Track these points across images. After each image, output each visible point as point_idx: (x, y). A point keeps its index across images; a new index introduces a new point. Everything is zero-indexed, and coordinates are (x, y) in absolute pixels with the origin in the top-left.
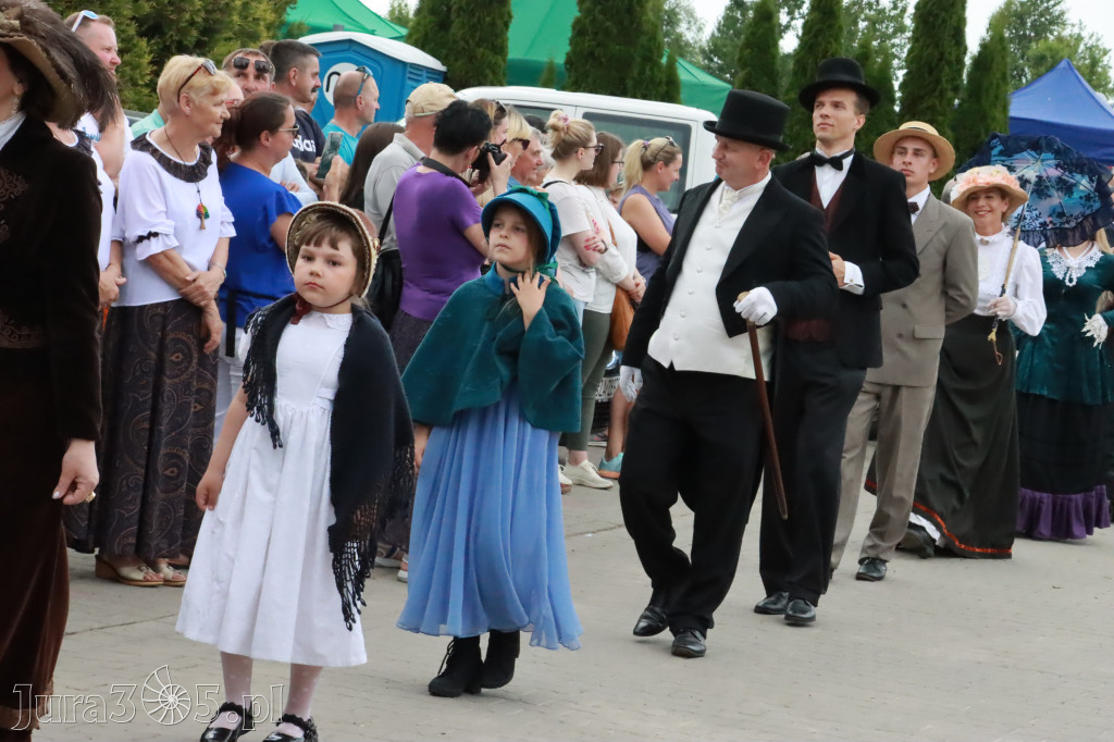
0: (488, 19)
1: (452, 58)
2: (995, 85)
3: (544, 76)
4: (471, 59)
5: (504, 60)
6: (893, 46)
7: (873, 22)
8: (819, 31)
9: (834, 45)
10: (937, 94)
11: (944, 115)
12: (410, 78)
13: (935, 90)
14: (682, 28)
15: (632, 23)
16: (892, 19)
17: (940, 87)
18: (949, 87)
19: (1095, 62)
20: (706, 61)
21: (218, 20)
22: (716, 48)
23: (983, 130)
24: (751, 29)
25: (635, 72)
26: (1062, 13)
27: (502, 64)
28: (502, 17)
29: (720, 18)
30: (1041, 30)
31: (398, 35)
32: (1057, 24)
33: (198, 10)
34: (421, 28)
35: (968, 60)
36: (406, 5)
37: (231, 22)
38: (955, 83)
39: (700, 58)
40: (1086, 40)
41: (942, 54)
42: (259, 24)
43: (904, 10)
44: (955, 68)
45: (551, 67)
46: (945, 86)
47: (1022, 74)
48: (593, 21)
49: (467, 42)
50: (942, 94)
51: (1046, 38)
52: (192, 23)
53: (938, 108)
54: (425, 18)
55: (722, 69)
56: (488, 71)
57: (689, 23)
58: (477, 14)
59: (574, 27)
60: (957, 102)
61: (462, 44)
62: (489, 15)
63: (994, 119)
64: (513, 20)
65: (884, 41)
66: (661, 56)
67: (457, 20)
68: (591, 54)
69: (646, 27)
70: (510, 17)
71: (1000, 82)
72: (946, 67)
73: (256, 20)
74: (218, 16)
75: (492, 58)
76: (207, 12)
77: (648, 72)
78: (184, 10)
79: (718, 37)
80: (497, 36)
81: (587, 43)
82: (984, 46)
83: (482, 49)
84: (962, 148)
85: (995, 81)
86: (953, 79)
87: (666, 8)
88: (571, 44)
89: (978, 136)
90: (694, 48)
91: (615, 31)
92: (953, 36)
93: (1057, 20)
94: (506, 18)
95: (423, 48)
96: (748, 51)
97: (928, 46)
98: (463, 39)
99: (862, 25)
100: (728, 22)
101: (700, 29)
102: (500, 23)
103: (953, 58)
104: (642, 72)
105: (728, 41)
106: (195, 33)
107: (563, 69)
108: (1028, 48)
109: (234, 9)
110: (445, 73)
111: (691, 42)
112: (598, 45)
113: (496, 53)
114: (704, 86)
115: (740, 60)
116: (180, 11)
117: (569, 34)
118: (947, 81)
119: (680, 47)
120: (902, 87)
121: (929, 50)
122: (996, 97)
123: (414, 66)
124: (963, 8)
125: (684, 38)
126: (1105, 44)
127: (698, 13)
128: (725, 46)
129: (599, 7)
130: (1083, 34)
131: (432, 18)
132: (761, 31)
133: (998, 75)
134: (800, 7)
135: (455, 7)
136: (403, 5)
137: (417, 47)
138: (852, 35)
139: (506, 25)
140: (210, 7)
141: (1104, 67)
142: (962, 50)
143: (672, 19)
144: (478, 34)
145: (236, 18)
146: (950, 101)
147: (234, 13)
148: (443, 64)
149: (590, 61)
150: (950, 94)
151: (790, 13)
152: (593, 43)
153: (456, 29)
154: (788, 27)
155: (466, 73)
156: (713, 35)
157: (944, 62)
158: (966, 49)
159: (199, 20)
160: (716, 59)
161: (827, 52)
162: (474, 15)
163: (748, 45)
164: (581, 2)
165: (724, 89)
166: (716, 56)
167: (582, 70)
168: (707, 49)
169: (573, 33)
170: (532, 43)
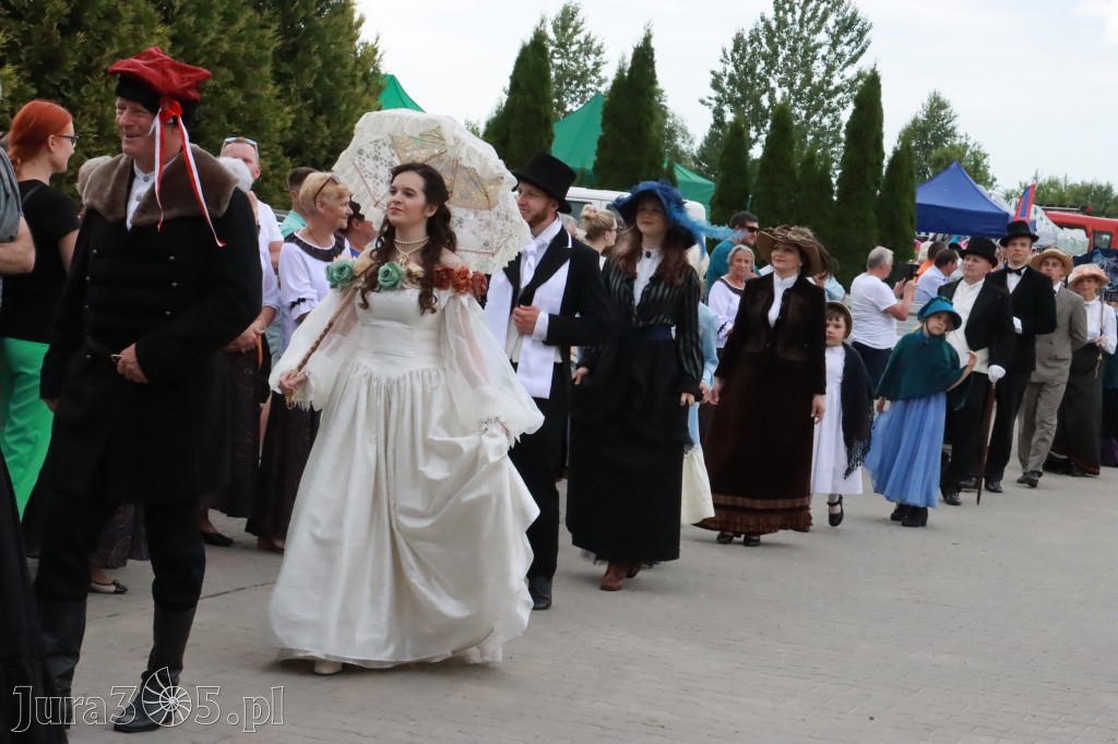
0: (538, 139)
2: (905, 181)
6: (833, 152)
7: (817, 136)
8: (777, 144)
9: (789, 155)
10: (863, 187)
11: (869, 203)
13: (862, 185)
14: (679, 141)
15: (641, 139)
16: (830, 133)
17: (865, 181)
18: (873, 183)
19: (978, 163)
20: (697, 166)
22: (704, 155)
23: (897, 214)
24: (728, 142)
26: (953, 128)
28: (547, 137)
29: (707, 135)
30: (938, 140)
32: (950, 136)
35: (885, 162)
38: (877, 180)
39: (693, 164)
40: (971, 147)
41: (866, 159)
43: (840, 127)
44: (876, 168)
45: (583, 171)
46: (870, 182)
47: (925, 172)
48: (613, 138)
50: (867, 188)
51: (942, 146)
52: (322, 146)
53: (864, 197)
55: (708, 171)
57: (684, 137)
58: (529, 135)
59: (599, 143)
60: (878, 192)
62: (537, 135)
63: (905, 205)
64: (556, 138)
65: (826, 150)
66: (663, 162)
68: (613, 162)
69: (651, 142)
70: (553, 136)
71: (909, 178)
76: (334, 138)
78: (317, 137)
79: (705, 148)
81: (609, 154)
82: (896, 153)
85: (905, 178)
87: (667, 127)
88: (597, 154)
89: (894, 218)
90: (688, 156)
91: (629, 145)
92: (875, 146)
93: (950, 133)
94: (550, 137)
96: (726, 158)
97: (856, 153)
99: (810, 138)
100: (712, 138)
101: (691, 142)
103: (874, 161)
105: (713, 151)
106: (324, 153)
107: (592, 173)
108: (930, 153)
111: (686, 151)
112: (617, 155)
114: (696, 183)
116: (313, 137)
117: (595, 147)
118: (871, 177)
119: (677, 155)
120: (838, 182)
121: (857, 156)
122: (907, 189)
124: (881, 126)
125: (680, 149)
126: (984, 150)
127: (690, 132)
128: (710, 154)
129: (617, 129)
130: (969, 143)
132: (735, 143)
134: (764, 126)
138: (802, 145)
139: (550, 143)
141: (984, 167)
142: (881, 155)
143: (671, 134)
146: (874, 193)
149: (612, 167)
150: (873, 187)
151: (758, 130)
152: (614, 154)
154: (756, 140)
156: (702, 146)
157: (867, 165)
158: (884, 154)
159: (327, 143)
160: (703, 164)
162: (526, 135)
163: (726, 153)
164: (603, 125)
165: (710, 186)
166: (703, 161)
167: (606, 173)
168: (697, 157)
169: (598, 147)
170: (570, 155)
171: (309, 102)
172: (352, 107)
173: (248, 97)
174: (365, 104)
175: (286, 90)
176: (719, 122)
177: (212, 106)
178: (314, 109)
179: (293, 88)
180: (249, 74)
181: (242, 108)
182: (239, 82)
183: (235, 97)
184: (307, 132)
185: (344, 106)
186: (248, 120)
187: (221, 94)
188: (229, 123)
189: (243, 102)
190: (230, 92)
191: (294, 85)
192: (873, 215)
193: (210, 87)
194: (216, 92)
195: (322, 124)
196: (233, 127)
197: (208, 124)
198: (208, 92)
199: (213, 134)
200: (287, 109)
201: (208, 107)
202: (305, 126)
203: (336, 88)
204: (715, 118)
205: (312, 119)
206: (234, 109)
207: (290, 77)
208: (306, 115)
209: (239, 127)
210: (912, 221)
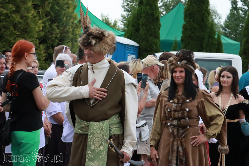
0: (152, 27)
1: (141, 41)
3: (174, 45)
4: (148, 41)
5: (159, 41)
12: (127, 50)
15: (204, 24)
20: (224, 31)
21: (64, 36)
22: (227, 25)
25: (206, 41)
28: (157, 26)
31: (120, 34)
33: (58, 33)
34: (129, 32)
36: (108, 18)
37: (69, 36)
39: (221, 29)
42: (77, 36)
45: (176, 42)
48: (190, 25)
49: (146, 36)
52: (56, 38)
55: (230, 33)
56: (154, 45)
57: (215, 16)
58: (149, 26)
59: (183, 27)
61: (144, 36)
62: (153, 25)
64: (161, 26)
66: (215, 35)
67: (142, 28)
68: (190, 36)
73: (76, 35)
74: (64, 34)
75: (155, 40)
76: (61, 33)
77: (211, 41)
79: (228, 22)
81: (188, 33)
83: (151, 38)
88: (182, 33)
90: (218, 25)
91: (198, 28)
94: (159, 25)
95: (130, 39)
96: (246, 31)
98: (144, 34)
101: (220, 18)
102: (157, 28)
104: (209, 41)
105: (232, 23)
106: (57, 41)
107: (180, 42)
109: (69, 32)
110: (139, 47)
111: (217, 23)
112: (192, 33)
113: (156, 39)
114: (230, 44)
115: (243, 34)
116: (52, 34)
117: (181, 30)
123: (128, 45)
128: (231, 24)
129: (192, 20)
131: (133, 28)
135: (141, 24)
136: (107, 18)
137: (128, 38)
139: (159, 28)
140: (61, 32)
144: (149, 32)
145: (70, 35)
147: (70, 33)
148: (138, 44)
149: (190, 39)
152: (190, 32)
153: (142, 31)
155: (146, 46)
156: (226, 21)
159: (58, 36)
164: (185, 19)
165: (237, 44)
166: (227, 29)
167: (187, 42)
168: (224, 26)
169: (183, 29)
170: (168, 34)
171: (48, 17)
172: (69, 18)
173: (22, 17)
174: (74, 17)
175: (38, 13)
176: (235, 8)
177: (6, 22)
178: (51, 21)
179: (41, 11)
180: (22, 6)
181: (20, 23)
182: (17, 11)
183: (17, 18)
184: (48, 32)
185: (65, 19)
186: (23, 28)
187: (9, 17)
188: (15, 30)
189: (20, 20)
190: (14, 15)
191: (41, 10)
193: (4, 14)
194: (7, 16)
195: (55, 28)
196: (16, 32)
197: (4, 31)
198: (3, 16)
199: (7, 36)
200: (40, 22)
201: (4, 23)
202: (48, 28)
203: (60, 10)
204: (232, 5)
205: (50, 25)
206: (16, 23)
207: (39, 6)
208: (48, 24)
209: (19, 32)
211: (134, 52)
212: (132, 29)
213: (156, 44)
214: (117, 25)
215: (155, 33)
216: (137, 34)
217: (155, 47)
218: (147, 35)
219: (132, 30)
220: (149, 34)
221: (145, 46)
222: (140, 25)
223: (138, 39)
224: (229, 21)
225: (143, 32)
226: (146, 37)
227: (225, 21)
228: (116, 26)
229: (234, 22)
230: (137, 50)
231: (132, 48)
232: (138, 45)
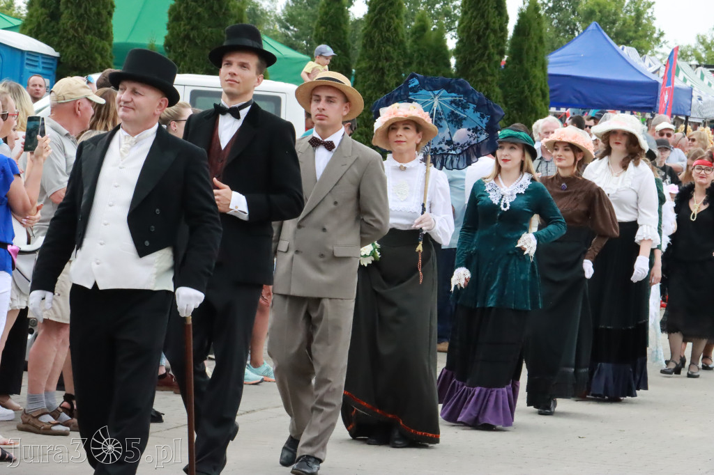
0: (93, 10)
1: (64, 44)
2: (534, 48)
4: (81, 45)
5: (110, 45)
6: (455, 7)
8: (382, 9)
9: (396, 21)
10: (485, 58)
11: (492, 75)
12: (27, 64)
13: (483, 55)
15: (221, 7)
17: (487, 52)
18: (496, 52)
20: (283, 30)
22: (291, 19)
23: (526, 88)
24: (323, 10)
27: (108, 47)
28: (105, 7)
31: (11, 25)
34: (34, 20)
38: (500, 48)
39: (277, 26)
41: (487, 24)
44: (499, 35)
46: (492, 50)
48: (187, 8)
49: (76, 31)
50: (490, 58)
53: (488, 70)
54: (37, 10)
55: (297, 37)
56: (97, 55)
58: (83, 6)
59: (170, 14)
61: (72, 32)
62: (94, 6)
63: (535, 77)
64: (115, 9)
65: (447, 4)
67: (66, 12)
68: (188, 37)
69: (234, 11)
70: (113, 6)
71: (538, 45)
72: (492, 35)
75: (100, 44)
79: (292, 7)
80: (103, 24)
81: (183, 27)
82: (522, 16)
83: (90, 36)
84: (510, 103)
85: (533, 45)
86: (498, 45)
88: (168, 28)
89: (522, 92)
90: (270, 16)
91: (206, 16)
92: (496, 8)
94: (109, 6)
95: (36, 37)
96: (323, 28)
97: (475, 18)
98: (72, 27)
102: (104, 12)
103: (497, 26)
105: (303, 11)
107: (163, 50)
110: (58, 58)
112: (192, 29)
113: (103, 39)
114: (286, 58)
117: (166, 19)
118: (493, 46)
120: (455, 52)
121: (476, 21)
122: (536, 58)
123: (30, 53)
125: (260, 8)
128: (300, 15)
131: (43, 9)
132: (332, 11)
133: (536, 39)
137: (31, 36)
139: (110, 14)
142: (505, 19)
144: (86, 23)
146: (497, 63)
148: (56, 51)
149: (187, 42)
150: (497, 57)
152: (188, 27)
153: (66, 19)
155: (77, 57)
156: (287, 5)
157: (489, 31)
158: (507, 18)
160: (292, 28)
161: (390, 27)
162: (80, 6)
163: (322, 24)
165: (303, 61)
166: (291, 25)
167: (180, 50)
168: (282, 18)
169: (169, 18)
170: (133, 29)
192: (497, 90)
210: (544, 96)
211: (45, 72)
212: (40, 12)
213: (102, 52)
214: (16, 6)
215: (100, 25)
216: (53, 27)
217: (99, 59)
218: (79, 29)
219: (42, 14)
220: (85, 27)
221: (75, 57)
222: (61, 3)
223: (56, 39)
224: (296, 5)
225: (70, 21)
226: (76, 35)
227: (285, 4)
228: (12, 8)
229: (307, 9)
230: (54, 67)
231: (41, 60)
232: (57, 54)
